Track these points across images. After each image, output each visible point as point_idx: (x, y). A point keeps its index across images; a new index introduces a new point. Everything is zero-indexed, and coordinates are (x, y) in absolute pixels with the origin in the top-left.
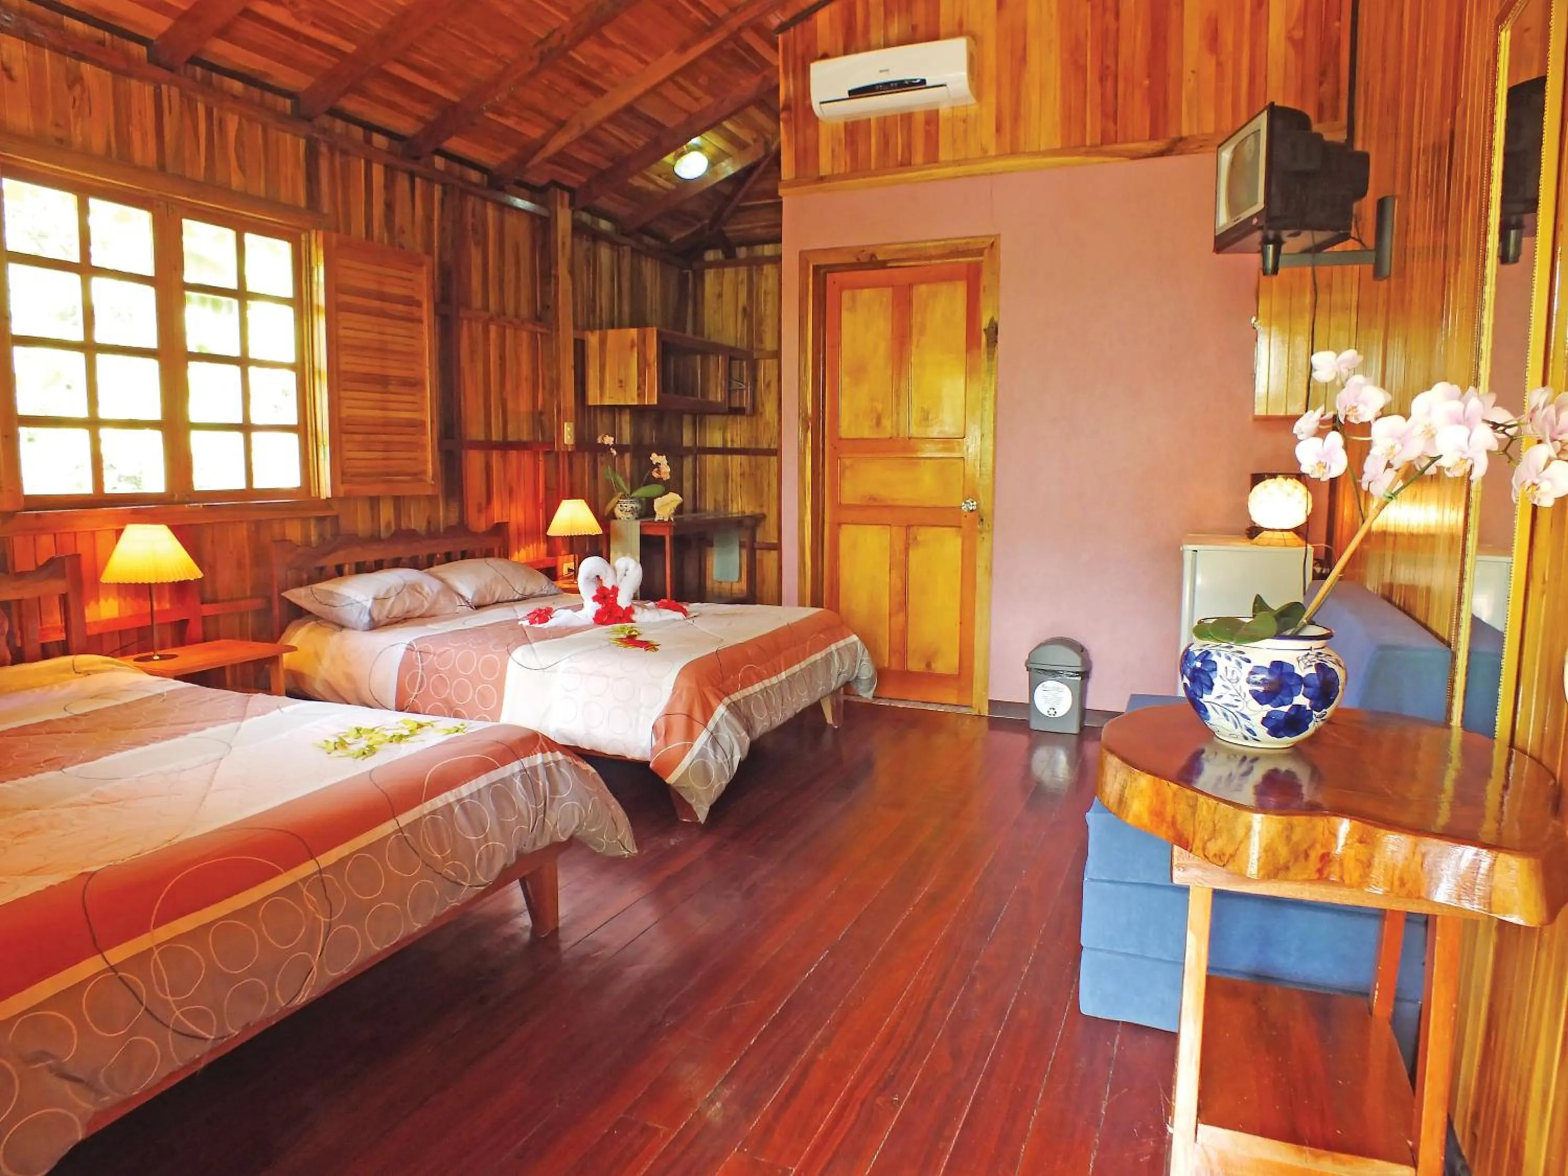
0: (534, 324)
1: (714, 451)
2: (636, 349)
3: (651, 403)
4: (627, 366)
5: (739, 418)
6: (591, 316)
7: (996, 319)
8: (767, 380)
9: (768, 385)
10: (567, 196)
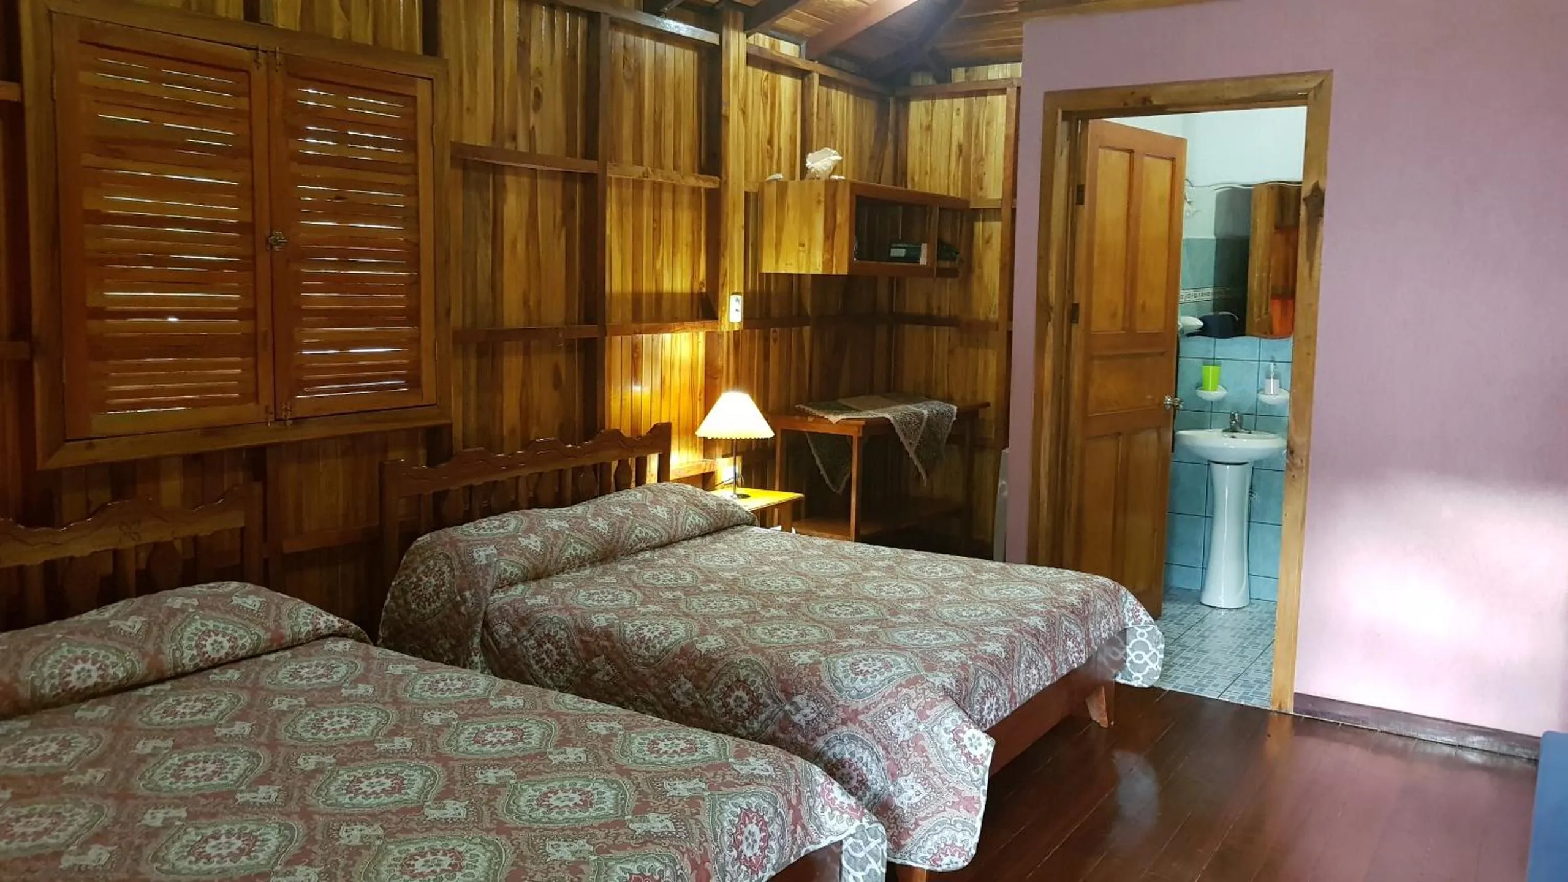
0: (697, 178)
1: (917, 320)
2: (823, 204)
3: (840, 273)
4: (810, 225)
5: (949, 280)
6: (767, 161)
7: (1321, 185)
8: (987, 235)
9: (988, 241)
10: (741, 16)
